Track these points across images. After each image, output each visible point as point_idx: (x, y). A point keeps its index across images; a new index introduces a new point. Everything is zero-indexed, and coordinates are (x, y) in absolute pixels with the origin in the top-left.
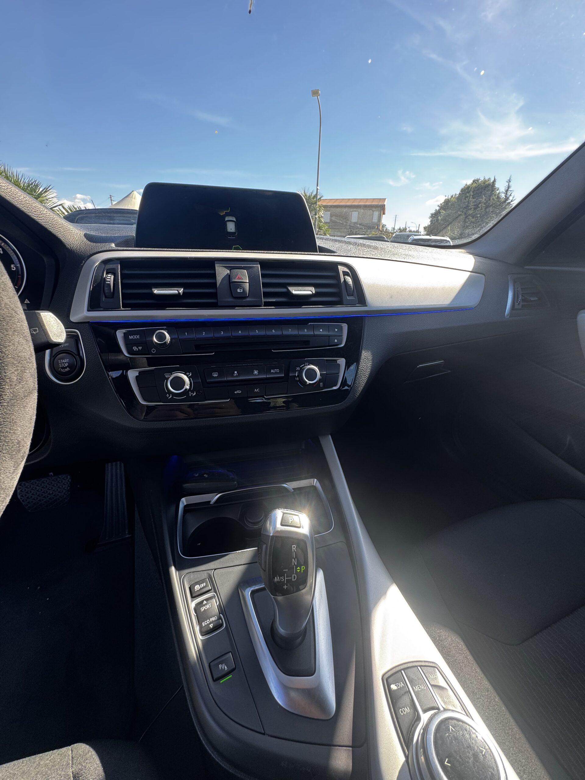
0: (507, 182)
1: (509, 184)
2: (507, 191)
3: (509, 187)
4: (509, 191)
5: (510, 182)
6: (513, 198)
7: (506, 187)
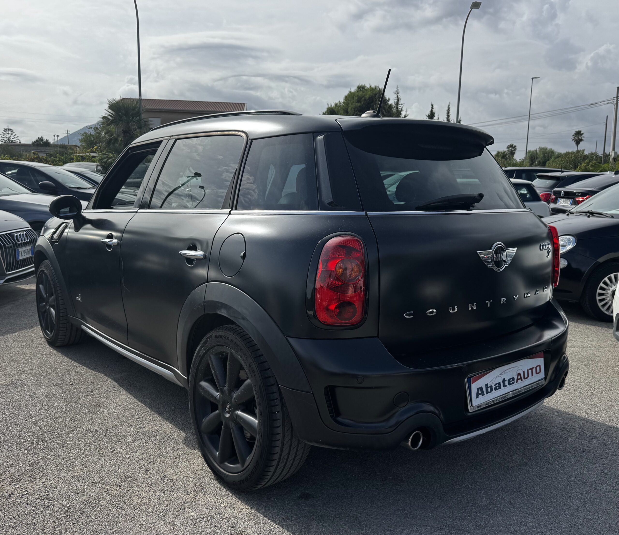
0: (395, 93)
1: (398, 96)
2: (397, 104)
3: (398, 100)
4: (400, 104)
5: (398, 93)
6: (406, 112)
7: (394, 99)
